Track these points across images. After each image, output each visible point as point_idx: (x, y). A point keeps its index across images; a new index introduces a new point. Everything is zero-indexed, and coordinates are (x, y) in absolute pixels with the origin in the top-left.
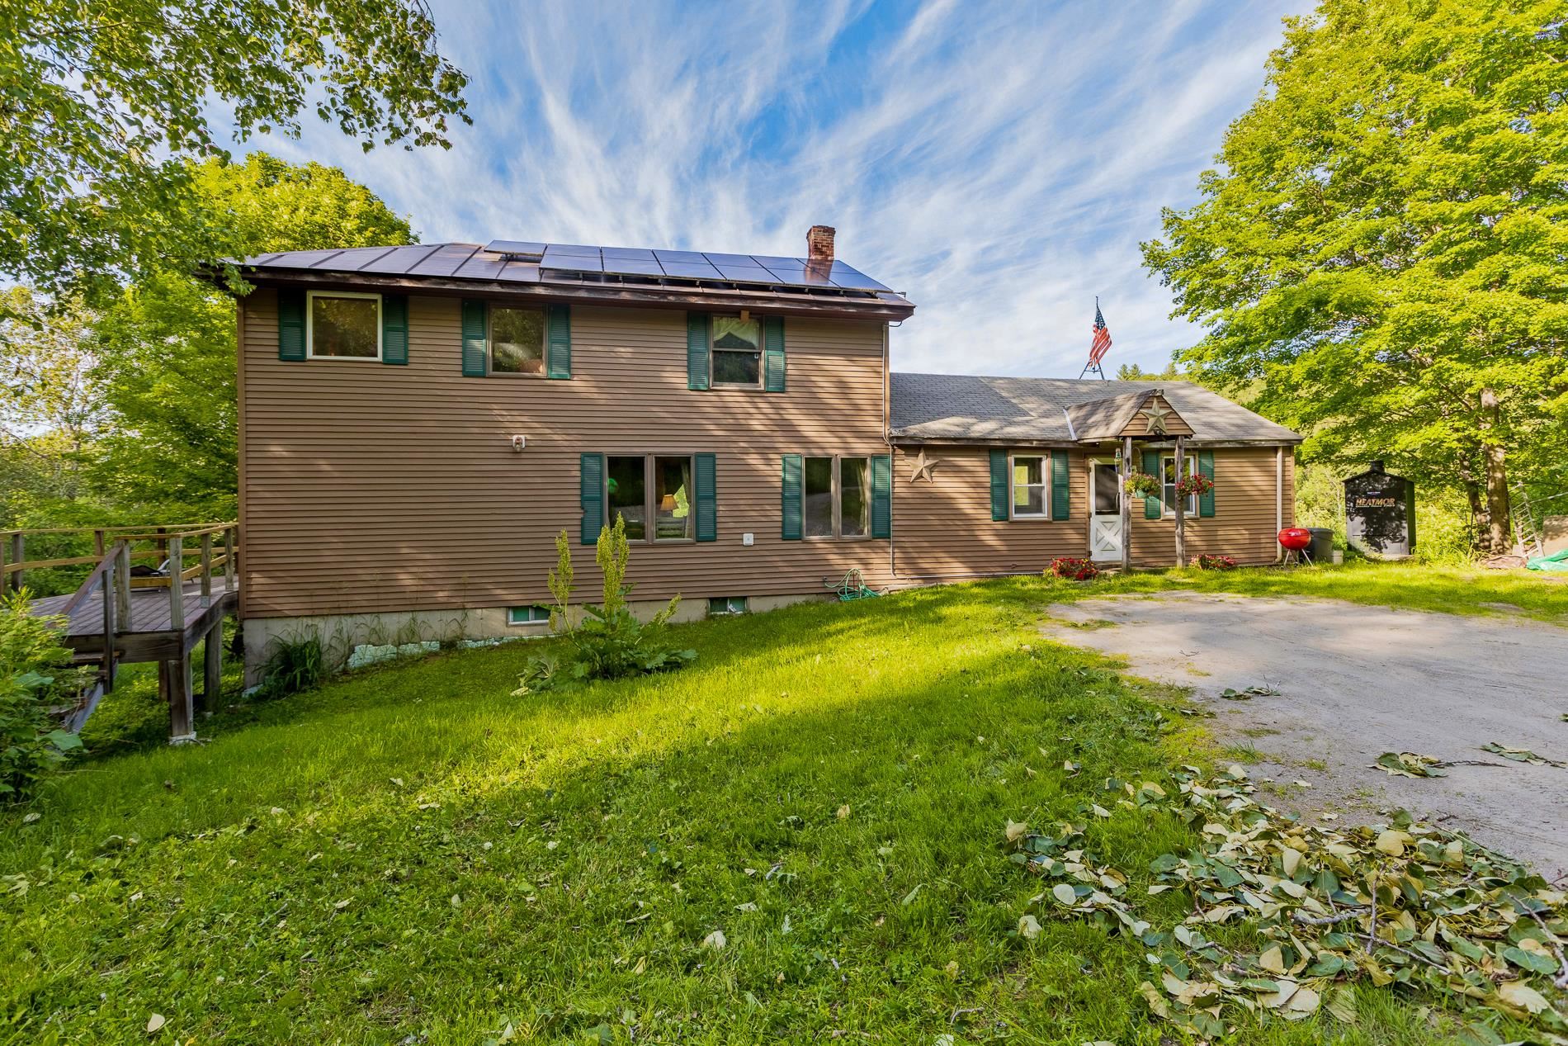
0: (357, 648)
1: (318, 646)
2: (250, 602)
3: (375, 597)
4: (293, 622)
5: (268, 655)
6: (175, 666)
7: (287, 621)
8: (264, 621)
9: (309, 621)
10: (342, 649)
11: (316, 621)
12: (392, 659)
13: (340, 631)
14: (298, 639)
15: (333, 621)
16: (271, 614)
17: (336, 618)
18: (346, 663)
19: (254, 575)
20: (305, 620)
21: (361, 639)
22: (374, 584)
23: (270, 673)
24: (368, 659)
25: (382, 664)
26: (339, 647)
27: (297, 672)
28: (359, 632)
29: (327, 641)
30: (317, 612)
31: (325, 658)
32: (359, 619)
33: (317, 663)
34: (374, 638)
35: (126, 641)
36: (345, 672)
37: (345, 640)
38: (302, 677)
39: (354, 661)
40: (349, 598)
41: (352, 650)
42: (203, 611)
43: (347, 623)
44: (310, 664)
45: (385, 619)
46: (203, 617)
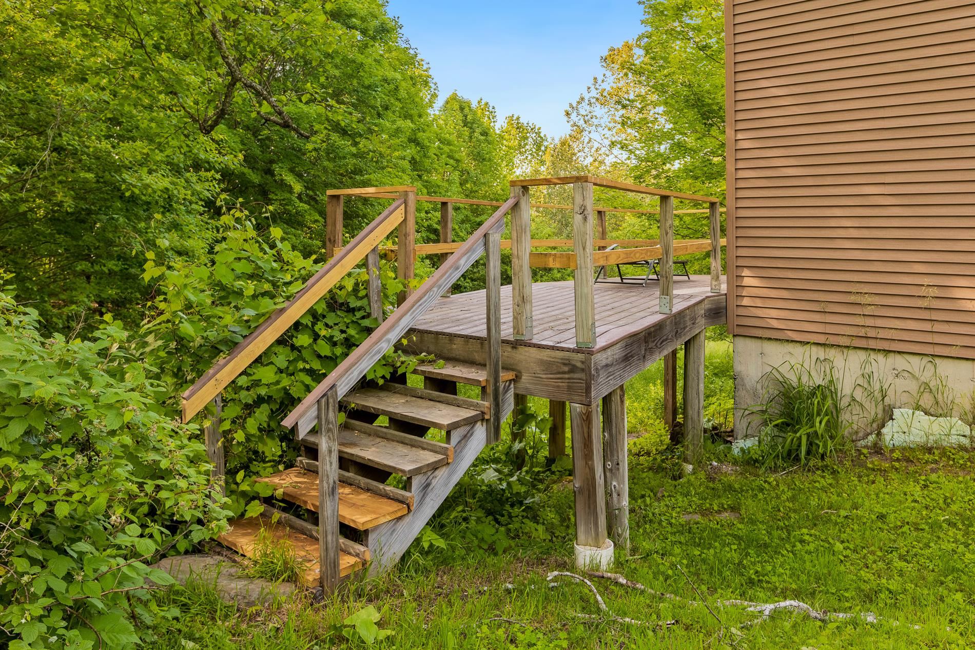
0: (897, 412)
1: (834, 393)
2: (741, 312)
3: (927, 326)
4: (798, 350)
5: (764, 395)
6: (581, 414)
7: (790, 347)
8: (758, 342)
9: (820, 353)
10: (873, 410)
11: (832, 353)
12: (962, 448)
13: (869, 377)
14: (805, 379)
15: (856, 359)
16: (768, 334)
17: (862, 355)
18: (879, 434)
19: (746, 272)
20: (814, 348)
21: (905, 398)
22: (924, 303)
23: (765, 423)
24: (916, 437)
25: (944, 452)
26: (867, 405)
27: (803, 432)
28: (902, 384)
29: (847, 390)
30: (832, 340)
31: (845, 417)
32: (900, 362)
33: (833, 425)
34: (927, 401)
35: (524, 355)
36: (877, 449)
37: (878, 395)
38: (810, 444)
39: (893, 434)
40: (879, 322)
41: (889, 415)
42: (658, 318)
43: (882, 366)
44: (820, 427)
45: (946, 368)
46: (658, 327)
